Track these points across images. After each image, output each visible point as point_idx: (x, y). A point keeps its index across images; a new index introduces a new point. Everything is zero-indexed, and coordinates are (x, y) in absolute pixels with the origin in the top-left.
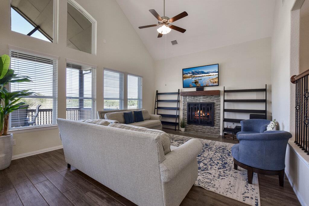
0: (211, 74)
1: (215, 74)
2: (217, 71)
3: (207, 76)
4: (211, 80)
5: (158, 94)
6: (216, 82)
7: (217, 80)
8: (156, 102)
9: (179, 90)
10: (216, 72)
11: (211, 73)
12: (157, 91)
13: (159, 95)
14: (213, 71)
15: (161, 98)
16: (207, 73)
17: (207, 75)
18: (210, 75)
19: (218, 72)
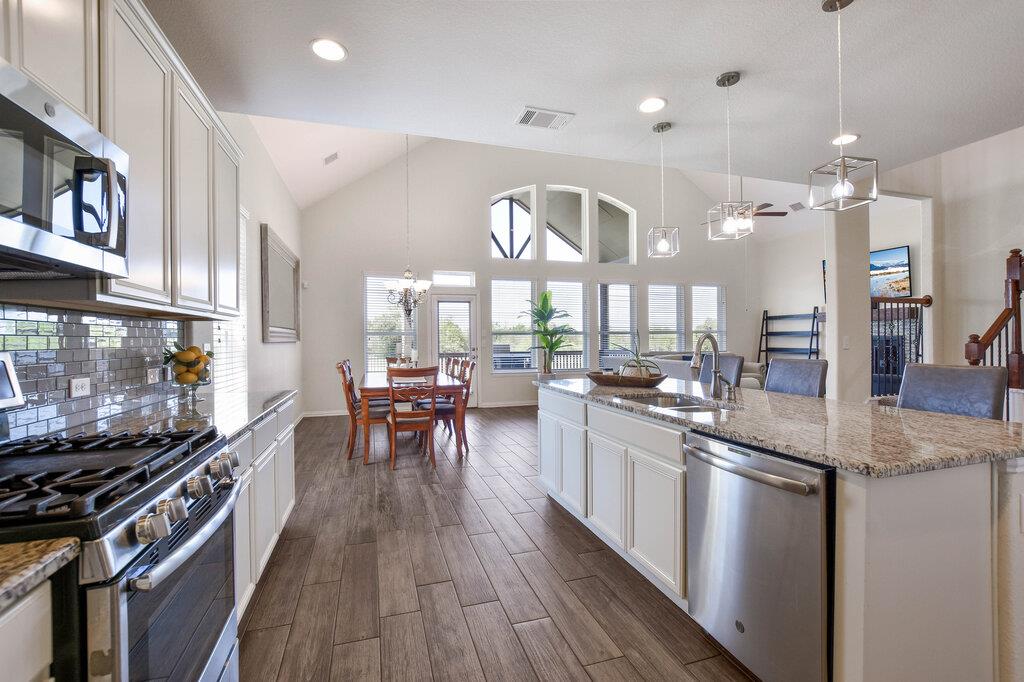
0: (890, 270)
1: (901, 269)
2: (906, 262)
3: (881, 274)
4: (893, 285)
5: (767, 318)
6: (904, 289)
7: (906, 284)
8: (764, 338)
9: (816, 308)
10: (903, 265)
11: (892, 266)
12: (766, 312)
13: (770, 322)
14: (896, 262)
15: (776, 327)
16: (882, 268)
17: (882, 271)
18: (890, 273)
19: (909, 265)
